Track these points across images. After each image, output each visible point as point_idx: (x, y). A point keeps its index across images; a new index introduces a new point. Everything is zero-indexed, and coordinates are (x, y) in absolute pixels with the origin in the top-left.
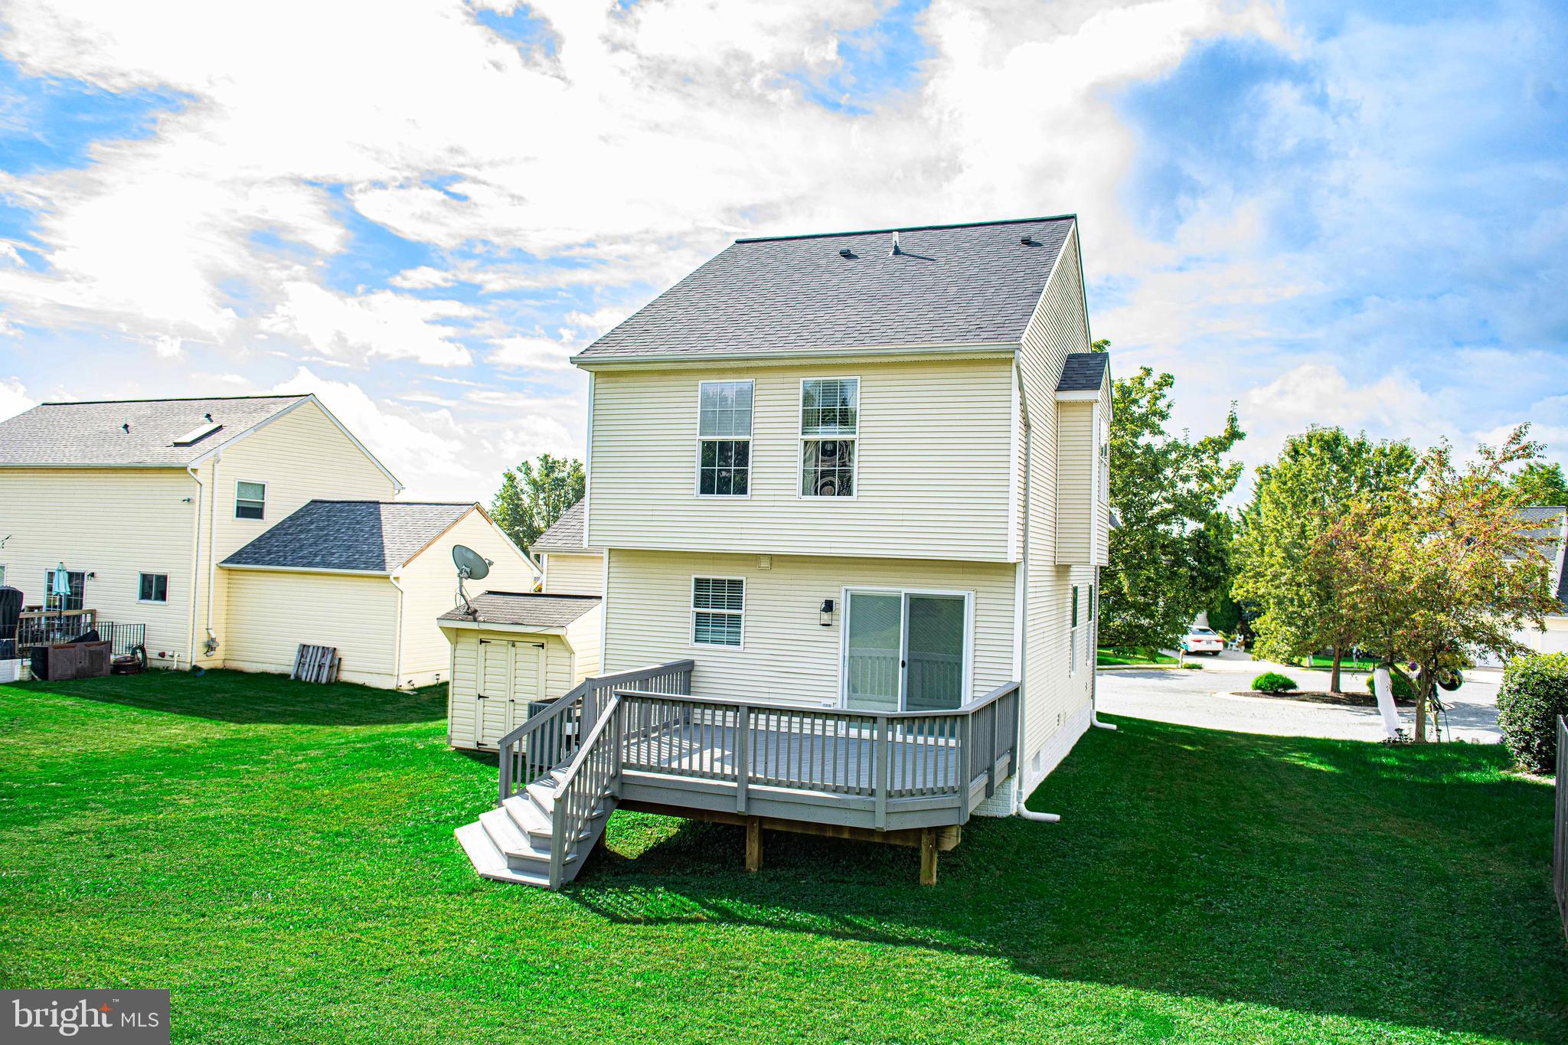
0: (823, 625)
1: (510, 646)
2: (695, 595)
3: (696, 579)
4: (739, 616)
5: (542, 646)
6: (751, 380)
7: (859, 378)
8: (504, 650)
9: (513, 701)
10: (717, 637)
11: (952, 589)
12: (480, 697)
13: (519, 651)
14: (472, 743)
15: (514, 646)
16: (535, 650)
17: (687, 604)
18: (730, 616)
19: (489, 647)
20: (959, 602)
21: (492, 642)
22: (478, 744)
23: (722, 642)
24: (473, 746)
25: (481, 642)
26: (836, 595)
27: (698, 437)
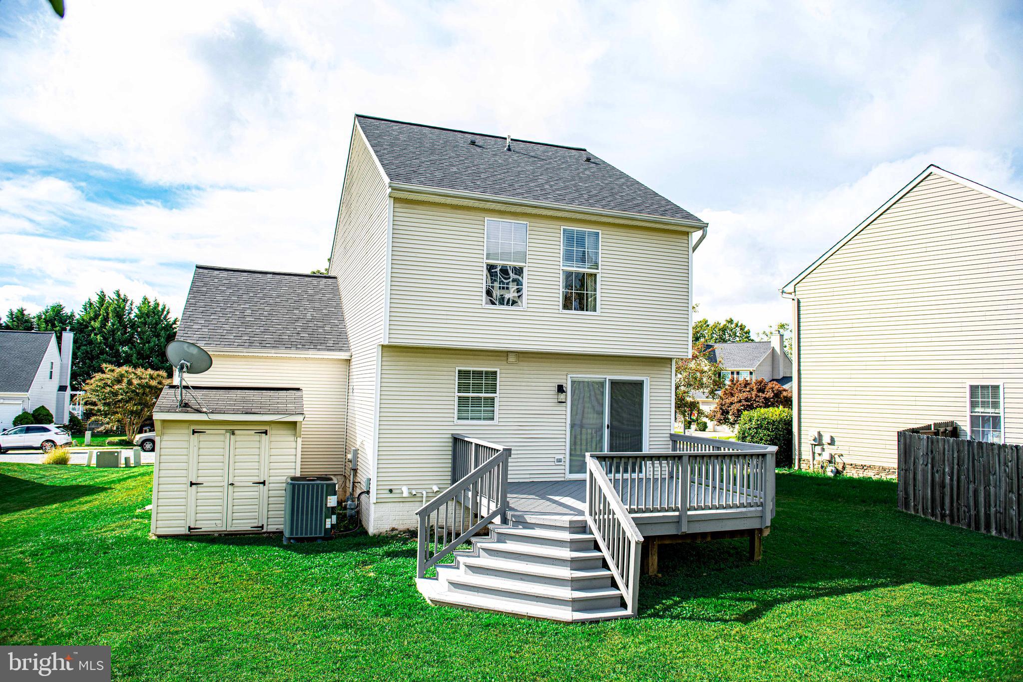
0: (560, 402)
1: (228, 434)
2: (459, 383)
3: (459, 371)
4: (493, 399)
5: (266, 433)
6: (525, 223)
7: (600, 232)
8: (222, 438)
9: (232, 484)
10: (477, 415)
11: (635, 376)
12: (192, 484)
13: (238, 438)
14: (183, 529)
15: (233, 434)
16: (257, 437)
17: (452, 390)
18: (485, 398)
19: (202, 437)
20: (640, 384)
21: (208, 432)
22: (190, 529)
23: (480, 419)
24: (184, 531)
25: (194, 432)
26: (564, 381)
27: (485, 261)
